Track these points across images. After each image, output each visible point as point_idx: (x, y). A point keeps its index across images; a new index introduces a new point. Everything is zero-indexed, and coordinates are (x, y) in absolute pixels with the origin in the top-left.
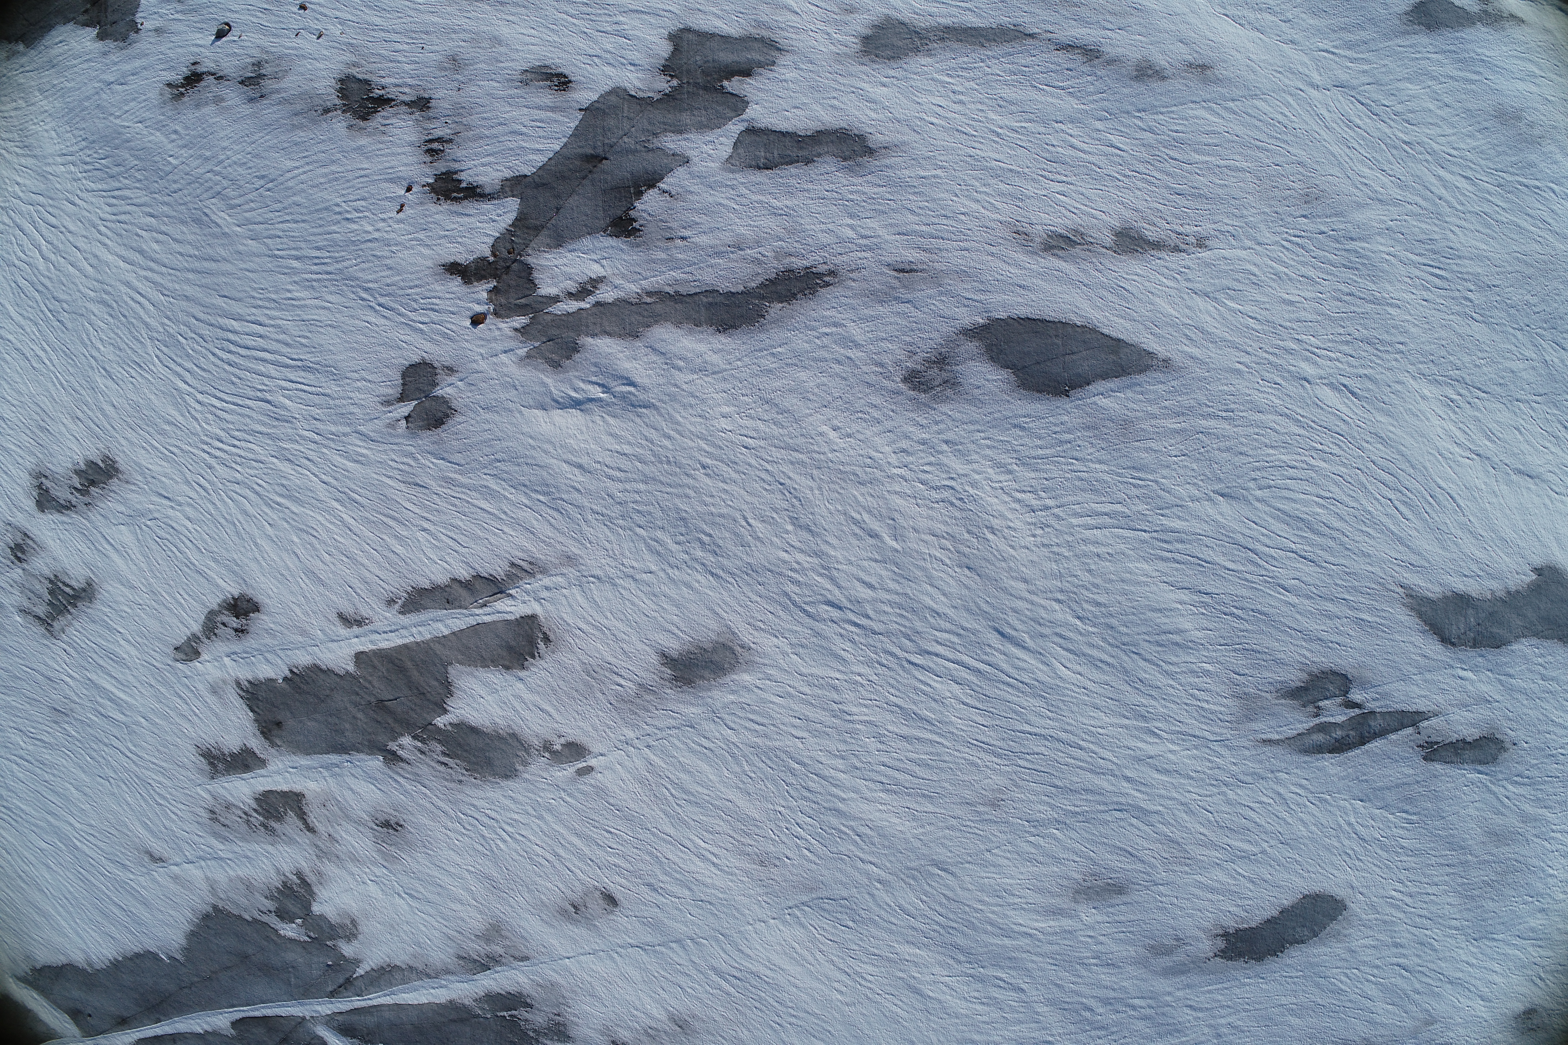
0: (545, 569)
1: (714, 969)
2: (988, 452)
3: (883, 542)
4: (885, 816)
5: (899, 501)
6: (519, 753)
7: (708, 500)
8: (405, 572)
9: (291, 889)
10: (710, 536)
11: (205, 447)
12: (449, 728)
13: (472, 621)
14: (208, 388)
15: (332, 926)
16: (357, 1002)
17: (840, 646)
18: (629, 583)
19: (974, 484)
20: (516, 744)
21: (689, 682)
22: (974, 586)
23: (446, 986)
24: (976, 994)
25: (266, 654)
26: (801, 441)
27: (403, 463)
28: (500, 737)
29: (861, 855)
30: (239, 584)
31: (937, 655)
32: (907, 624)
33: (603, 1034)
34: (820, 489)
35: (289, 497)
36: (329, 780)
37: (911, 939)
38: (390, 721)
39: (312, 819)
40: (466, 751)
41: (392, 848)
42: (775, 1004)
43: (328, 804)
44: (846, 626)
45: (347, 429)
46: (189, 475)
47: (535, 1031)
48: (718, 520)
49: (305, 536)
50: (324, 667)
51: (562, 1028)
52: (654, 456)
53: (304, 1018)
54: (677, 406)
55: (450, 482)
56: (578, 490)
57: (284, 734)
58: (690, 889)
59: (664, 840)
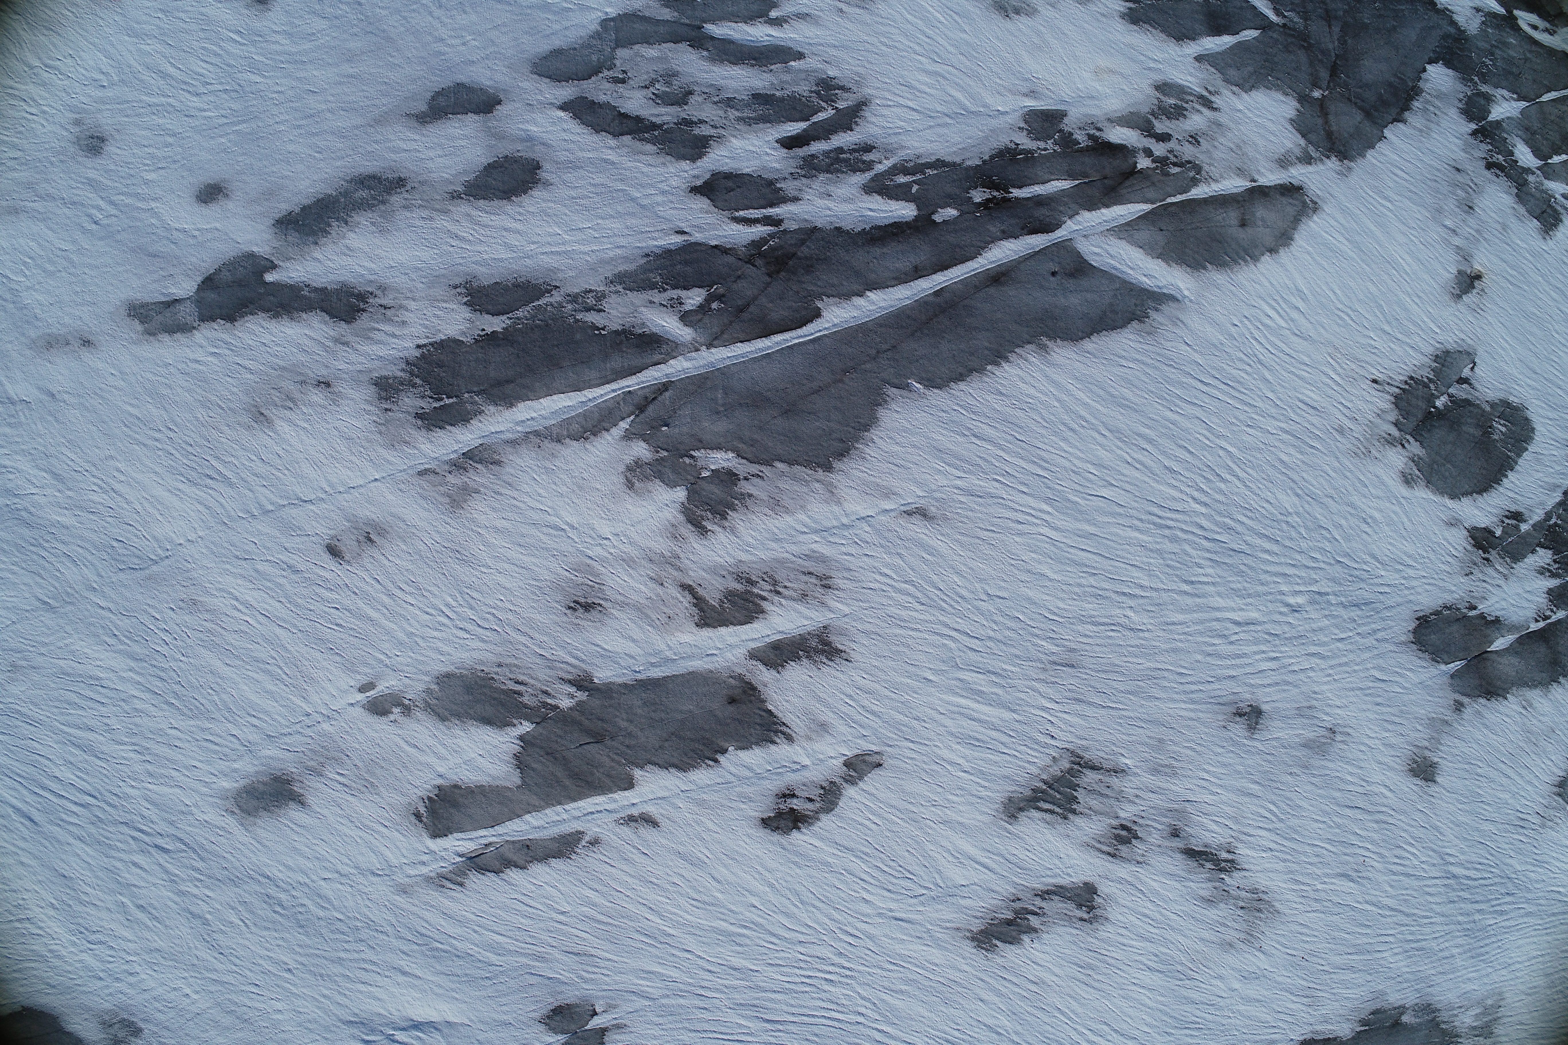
0: (428, 881)
1: (231, 485)
2: (69, 968)
3: (132, 902)
4: (96, 655)
5: (126, 934)
6: (435, 701)
7: (281, 942)
8: (581, 873)
9: (714, 512)
10: (275, 912)
11: (848, 973)
12: (515, 721)
13: (499, 829)
14: (850, 1028)
15: (659, 475)
16: (631, 383)
17: (152, 813)
18: (345, 870)
19: (74, 944)
20: (441, 711)
21: (276, 779)
22: (58, 861)
23: (518, 423)
24: (11, 476)
25: (751, 775)
26: (213, 988)
27: (594, 973)
28: (459, 716)
29: (111, 615)
30: (790, 844)
31: (76, 803)
32: (102, 832)
33: (339, 394)
34: (190, 948)
35: (731, 934)
36: (663, 647)
37: (65, 531)
38: (586, 723)
39: (686, 600)
40: (495, 699)
41: (580, 580)
42: (174, 452)
43: (664, 619)
44: (149, 830)
45: (664, 1001)
46: (870, 944)
47: (414, 386)
48: (270, 925)
49: (706, 899)
50: (672, 770)
51: (384, 394)
52: (335, 981)
53: (709, 346)
54: (323, 1022)
55: (540, 958)
56: (404, 953)
57: (725, 692)
58: (257, 571)
59: (284, 621)
